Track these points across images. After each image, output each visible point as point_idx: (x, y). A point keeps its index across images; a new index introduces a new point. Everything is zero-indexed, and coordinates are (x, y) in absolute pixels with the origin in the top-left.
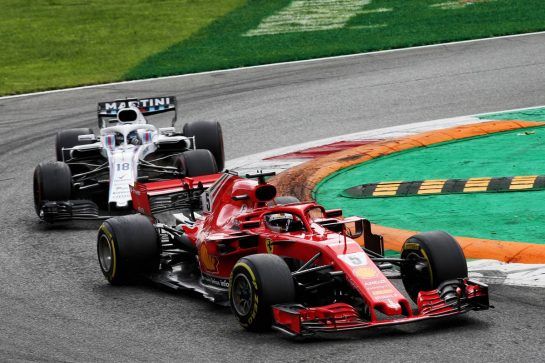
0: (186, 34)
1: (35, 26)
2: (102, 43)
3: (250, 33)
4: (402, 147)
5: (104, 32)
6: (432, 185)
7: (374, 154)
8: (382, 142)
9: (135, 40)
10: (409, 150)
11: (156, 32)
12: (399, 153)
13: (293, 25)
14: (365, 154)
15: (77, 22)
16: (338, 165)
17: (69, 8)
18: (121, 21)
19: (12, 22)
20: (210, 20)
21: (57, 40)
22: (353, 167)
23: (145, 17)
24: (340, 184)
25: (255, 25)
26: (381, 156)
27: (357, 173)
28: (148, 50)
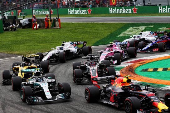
0: (105, 36)
1: (73, 35)
2: (87, 38)
3: (119, 36)
4: (153, 60)
5: (87, 36)
6: (160, 69)
7: (147, 62)
8: (149, 60)
9: (94, 38)
10: (155, 61)
11: (98, 36)
12: (153, 62)
13: (128, 34)
14: (145, 62)
15: (82, 34)
16: (139, 65)
17: (80, 31)
18: (91, 34)
19: (68, 34)
20: (110, 33)
21: (77, 38)
22: (143, 65)
23: (96, 33)
24: (140, 69)
25: (119, 34)
26: (149, 63)
27: (144, 66)
28: (97, 40)
